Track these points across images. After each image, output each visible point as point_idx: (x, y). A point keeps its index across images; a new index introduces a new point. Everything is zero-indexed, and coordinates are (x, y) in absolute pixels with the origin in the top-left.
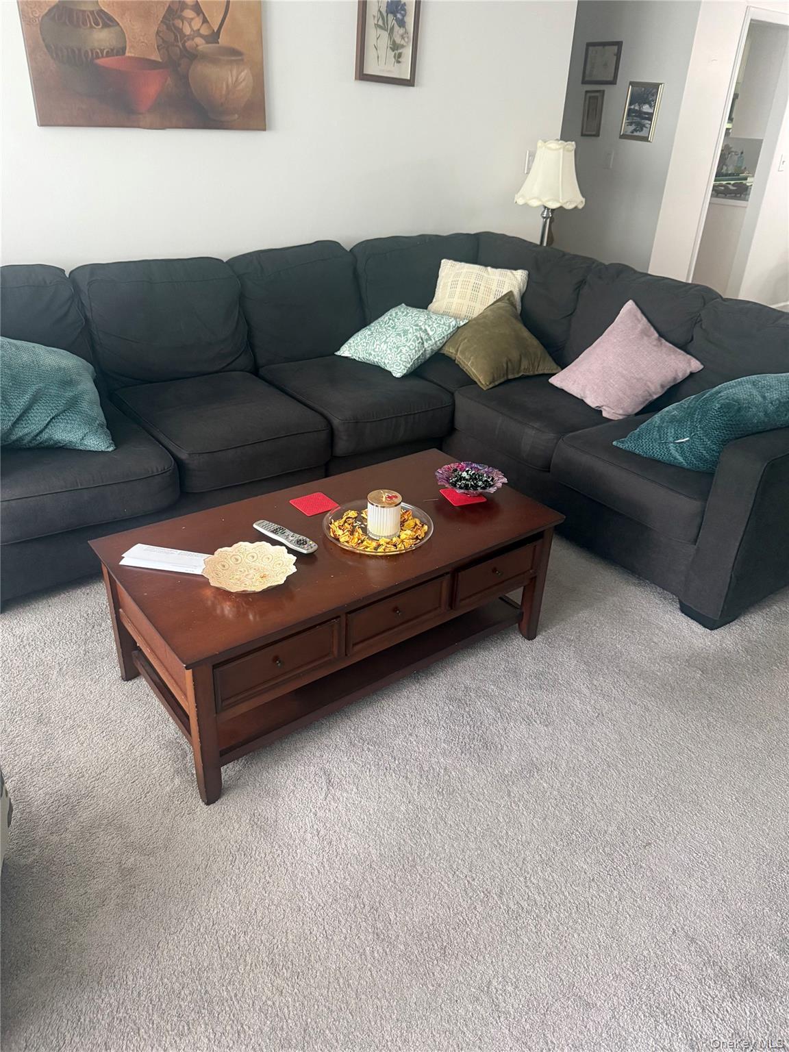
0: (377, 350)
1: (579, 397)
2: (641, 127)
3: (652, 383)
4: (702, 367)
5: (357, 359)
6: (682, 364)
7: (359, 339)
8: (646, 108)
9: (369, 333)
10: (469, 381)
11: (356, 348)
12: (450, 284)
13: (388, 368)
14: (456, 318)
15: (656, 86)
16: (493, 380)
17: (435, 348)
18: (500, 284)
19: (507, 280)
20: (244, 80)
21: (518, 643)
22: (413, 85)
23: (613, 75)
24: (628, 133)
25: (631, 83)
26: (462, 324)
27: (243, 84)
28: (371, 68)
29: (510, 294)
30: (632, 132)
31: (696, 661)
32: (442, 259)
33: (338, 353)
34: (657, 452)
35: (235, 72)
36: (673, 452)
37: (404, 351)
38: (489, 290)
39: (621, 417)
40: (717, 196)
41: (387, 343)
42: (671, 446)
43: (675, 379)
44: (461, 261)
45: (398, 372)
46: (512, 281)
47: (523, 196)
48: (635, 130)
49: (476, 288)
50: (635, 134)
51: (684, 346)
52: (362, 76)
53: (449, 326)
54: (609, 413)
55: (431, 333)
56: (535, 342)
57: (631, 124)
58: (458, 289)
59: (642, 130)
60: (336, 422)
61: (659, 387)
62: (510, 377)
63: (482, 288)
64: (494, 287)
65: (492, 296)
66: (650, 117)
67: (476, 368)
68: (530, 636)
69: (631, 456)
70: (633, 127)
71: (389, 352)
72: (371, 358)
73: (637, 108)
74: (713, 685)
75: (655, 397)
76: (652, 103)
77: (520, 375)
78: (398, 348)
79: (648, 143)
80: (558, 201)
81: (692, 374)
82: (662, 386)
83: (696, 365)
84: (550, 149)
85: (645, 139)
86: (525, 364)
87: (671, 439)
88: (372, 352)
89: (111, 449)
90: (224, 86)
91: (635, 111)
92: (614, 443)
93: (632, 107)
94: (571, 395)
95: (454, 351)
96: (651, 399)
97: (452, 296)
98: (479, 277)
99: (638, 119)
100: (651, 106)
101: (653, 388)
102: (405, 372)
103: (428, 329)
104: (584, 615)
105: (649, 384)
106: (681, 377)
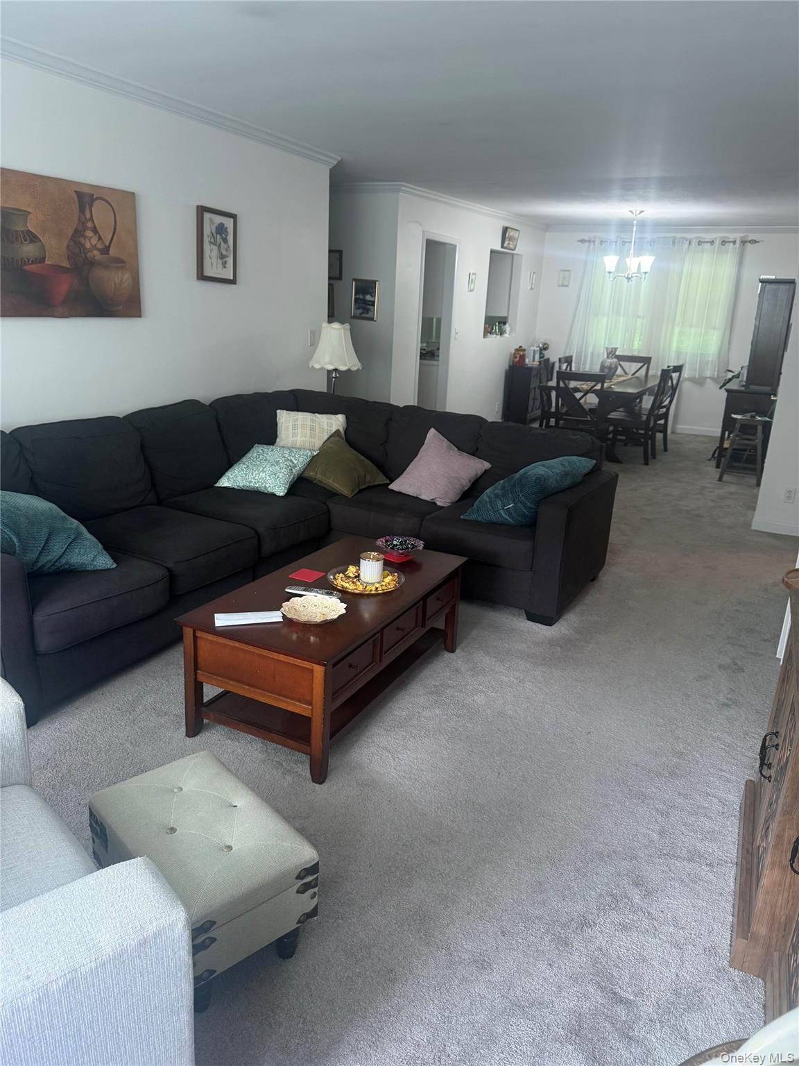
0: (257, 478)
1: (415, 495)
2: (367, 311)
3: (464, 479)
4: (491, 466)
5: (236, 487)
6: (478, 466)
7: (237, 472)
8: (368, 297)
9: (245, 466)
10: (333, 494)
11: (233, 479)
12: (291, 428)
13: (270, 490)
14: (310, 450)
15: (374, 282)
16: (353, 491)
17: (300, 473)
18: (330, 425)
19: (333, 422)
20: (126, 280)
21: (447, 655)
22: (235, 284)
23: (338, 272)
24: (358, 315)
25: (354, 280)
26: (315, 454)
27: (126, 284)
28: (209, 272)
29: (338, 431)
30: (361, 314)
31: (552, 643)
32: (278, 409)
33: (217, 485)
34: (492, 517)
35: (120, 275)
36: (504, 515)
37: (281, 476)
38: (322, 429)
39: (449, 504)
40: (425, 359)
41: (265, 472)
42: (502, 512)
43: (477, 475)
44: (292, 411)
45: (281, 491)
46: (336, 422)
47: (318, 362)
48: (363, 313)
49: (312, 429)
50: (363, 315)
51: (474, 453)
52: (202, 277)
53: (307, 456)
54: (441, 502)
55: (296, 462)
56: (370, 463)
57: (358, 308)
58: (299, 431)
59: (368, 313)
60: (261, 530)
61: (468, 481)
62: (361, 487)
63: (317, 429)
64: (326, 427)
65: (325, 434)
66: (373, 303)
67: (338, 484)
68: (452, 651)
69: (476, 523)
70: (360, 311)
71: (268, 478)
72: (252, 484)
73: (361, 297)
74: (570, 653)
75: (466, 489)
76: (373, 294)
77: (366, 485)
78: (275, 474)
79: (374, 322)
80: (347, 366)
81: (486, 471)
82: (470, 481)
83: (487, 465)
84: (334, 328)
85: (372, 319)
86: (368, 478)
87: (501, 508)
88: (252, 480)
89: (115, 566)
90: (113, 285)
91: (361, 300)
92: (462, 517)
93: (358, 296)
94: (408, 495)
95: (314, 474)
96: (464, 490)
97: (295, 435)
98: (312, 420)
99: (363, 305)
100: (372, 296)
101: (464, 483)
102: (286, 491)
103: (293, 459)
104: (475, 633)
105: (462, 480)
106: (480, 473)
